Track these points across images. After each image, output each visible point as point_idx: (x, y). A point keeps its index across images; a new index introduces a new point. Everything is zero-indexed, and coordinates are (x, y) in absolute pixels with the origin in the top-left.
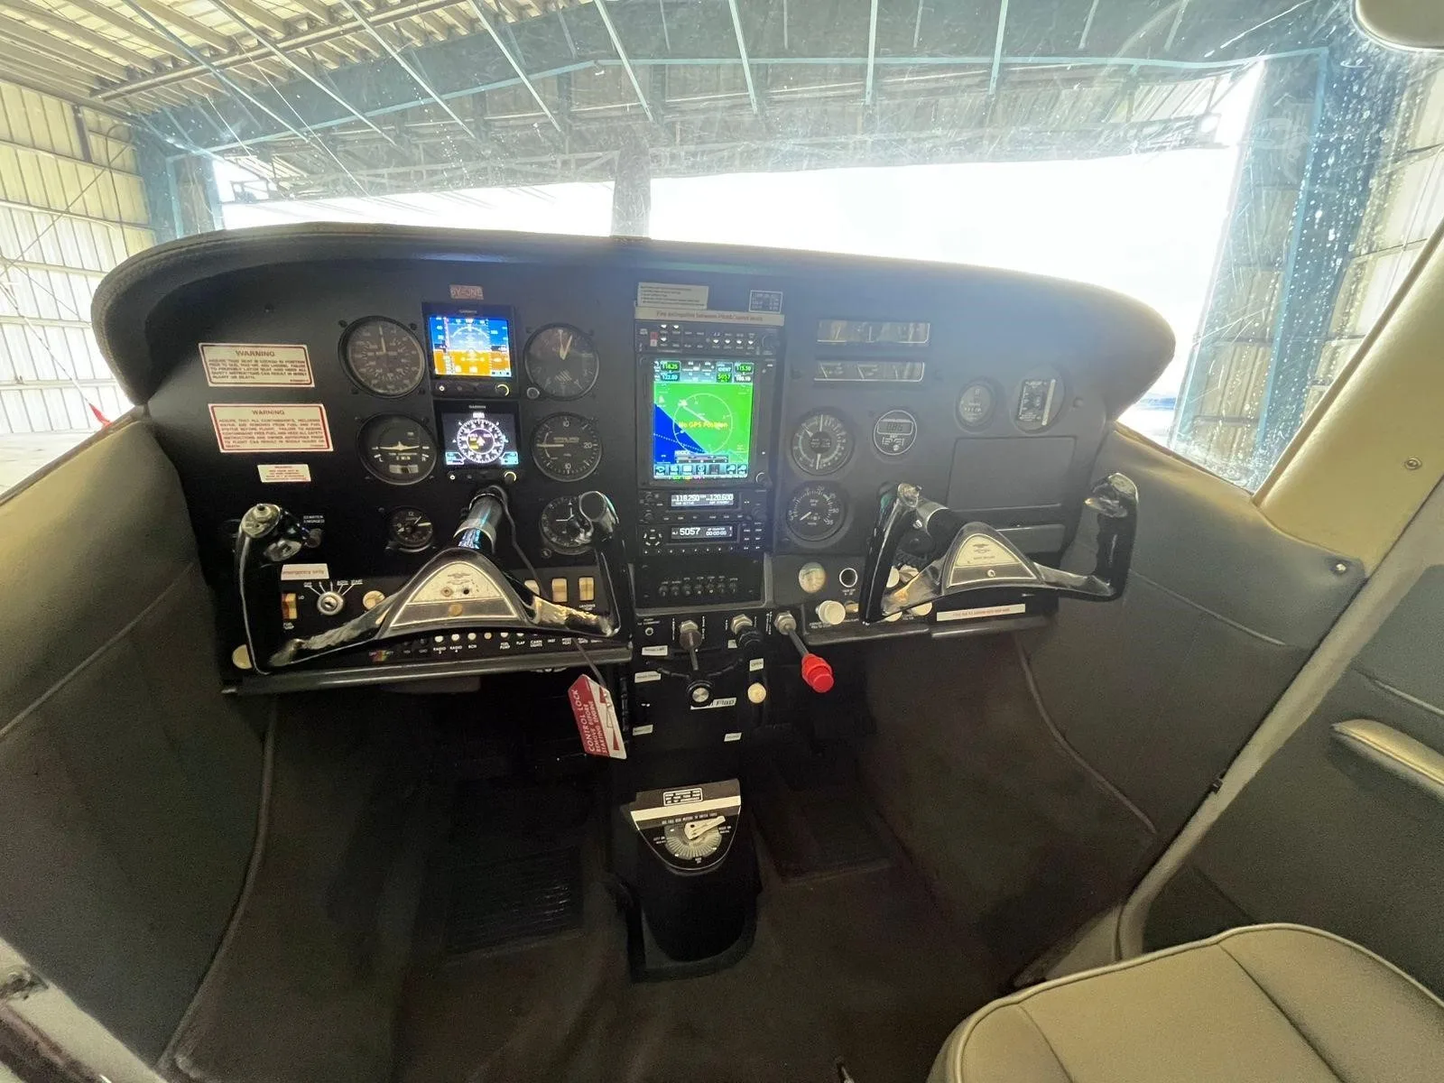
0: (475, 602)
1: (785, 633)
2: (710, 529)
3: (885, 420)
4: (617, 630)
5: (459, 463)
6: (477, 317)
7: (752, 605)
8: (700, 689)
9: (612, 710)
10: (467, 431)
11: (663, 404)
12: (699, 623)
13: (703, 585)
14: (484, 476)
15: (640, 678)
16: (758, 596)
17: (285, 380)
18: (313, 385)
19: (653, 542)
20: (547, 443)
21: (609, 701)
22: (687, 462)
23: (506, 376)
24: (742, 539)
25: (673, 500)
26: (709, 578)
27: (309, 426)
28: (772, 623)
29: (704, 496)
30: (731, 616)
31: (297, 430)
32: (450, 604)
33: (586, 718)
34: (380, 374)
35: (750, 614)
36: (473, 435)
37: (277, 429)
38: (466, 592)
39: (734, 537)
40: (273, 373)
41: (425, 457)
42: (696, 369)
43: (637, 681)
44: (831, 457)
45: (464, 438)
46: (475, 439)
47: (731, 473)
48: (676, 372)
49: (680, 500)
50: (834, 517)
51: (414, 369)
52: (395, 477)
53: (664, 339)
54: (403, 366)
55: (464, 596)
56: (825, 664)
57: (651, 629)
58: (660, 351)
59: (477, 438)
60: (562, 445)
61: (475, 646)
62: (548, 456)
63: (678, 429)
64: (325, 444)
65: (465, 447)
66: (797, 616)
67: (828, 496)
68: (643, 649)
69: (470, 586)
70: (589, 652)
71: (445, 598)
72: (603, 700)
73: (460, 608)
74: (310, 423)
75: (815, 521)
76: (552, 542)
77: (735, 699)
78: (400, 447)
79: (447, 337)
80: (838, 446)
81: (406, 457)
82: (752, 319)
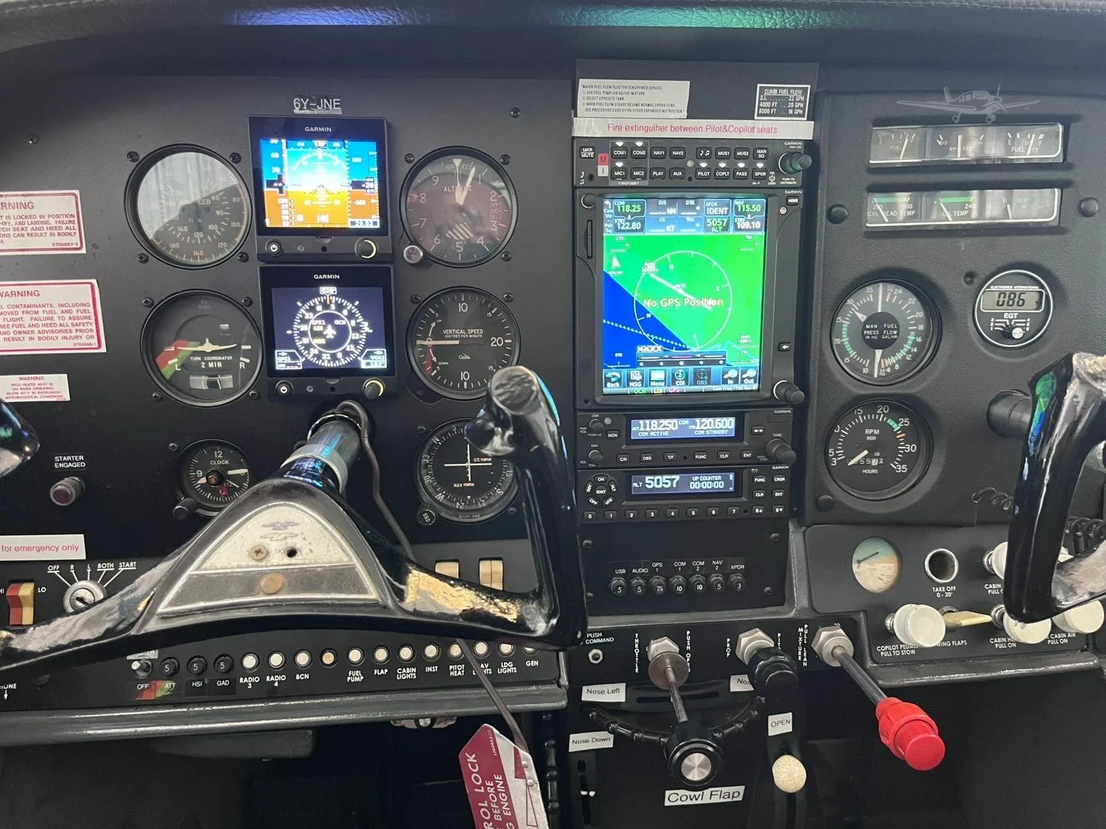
0: (305, 570)
1: (836, 664)
2: (697, 478)
3: (992, 288)
4: (554, 621)
5: (296, 368)
6: (331, 137)
7: (771, 613)
8: (696, 756)
9: (537, 795)
10: (308, 316)
11: (617, 269)
12: (680, 642)
13: (687, 577)
14: (332, 389)
15: (580, 742)
16: (781, 597)
17: (44, 243)
18: (84, 251)
19: (601, 499)
20: (436, 338)
21: (531, 773)
22: (656, 364)
23: (372, 226)
24: (752, 495)
25: (633, 429)
26: (695, 563)
27: (75, 314)
28: (808, 646)
29: (686, 422)
30: (735, 630)
31: (57, 321)
32: (263, 574)
33: (489, 808)
34: (184, 234)
35: (769, 628)
36: (319, 322)
37: (27, 320)
38: (292, 553)
39: (738, 492)
40: (28, 234)
41: (244, 361)
42: (672, 211)
43: (573, 748)
44: (899, 356)
45: (304, 328)
46: (320, 329)
47: (730, 382)
48: (639, 217)
49: (645, 429)
50: (908, 459)
51: (234, 224)
52: (197, 395)
53: (620, 164)
54: (217, 220)
55: (287, 560)
56: (923, 716)
57: (600, 652)
58: (612, 183)
59: (325, 327)
60: (457, 342)
61: (307, 676)
62: (435, 359)
63: (642, 311)
64: (95, 341)
65: (306, 341)
66: (852, 631)
67: (898, 423)
68: (585, 689)
69: (297, 543)
70: (499, 690)
71: (254, 563)
72: (520, 773)
73: (280, 579)
74: (74, 309)
75: (874, 467)
76: (436, 500)
77: (741, 789)
78: (208, 347)
79: (286, 169)
80: (911, 338)
81: (215, 363)
82: (762, 131)
